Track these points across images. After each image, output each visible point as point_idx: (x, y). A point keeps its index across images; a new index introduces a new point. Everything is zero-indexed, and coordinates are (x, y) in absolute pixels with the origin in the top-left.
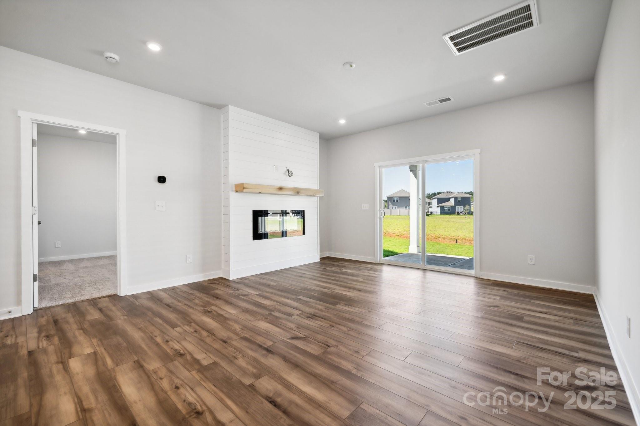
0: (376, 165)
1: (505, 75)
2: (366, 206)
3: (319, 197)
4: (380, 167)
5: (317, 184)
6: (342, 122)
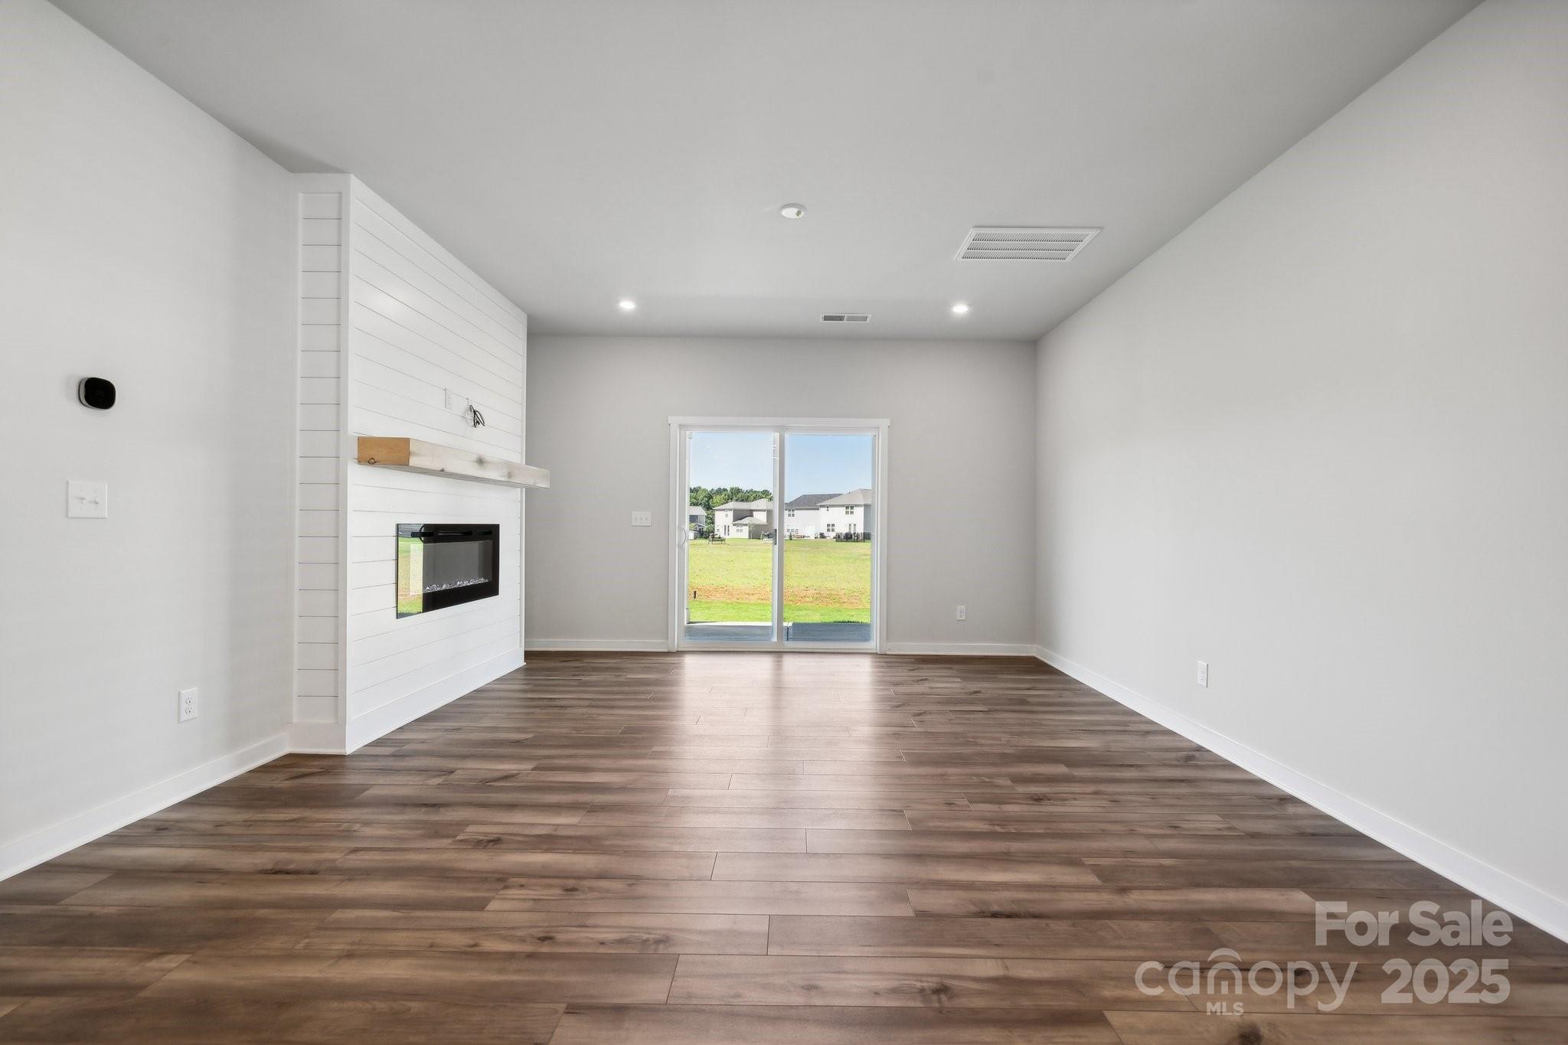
0: (675, 420)
1: (970, 305)
2: (642, 517)
3: (524, 489)
4: (681, 426)
5: (521, 453)
6: (627, 305)
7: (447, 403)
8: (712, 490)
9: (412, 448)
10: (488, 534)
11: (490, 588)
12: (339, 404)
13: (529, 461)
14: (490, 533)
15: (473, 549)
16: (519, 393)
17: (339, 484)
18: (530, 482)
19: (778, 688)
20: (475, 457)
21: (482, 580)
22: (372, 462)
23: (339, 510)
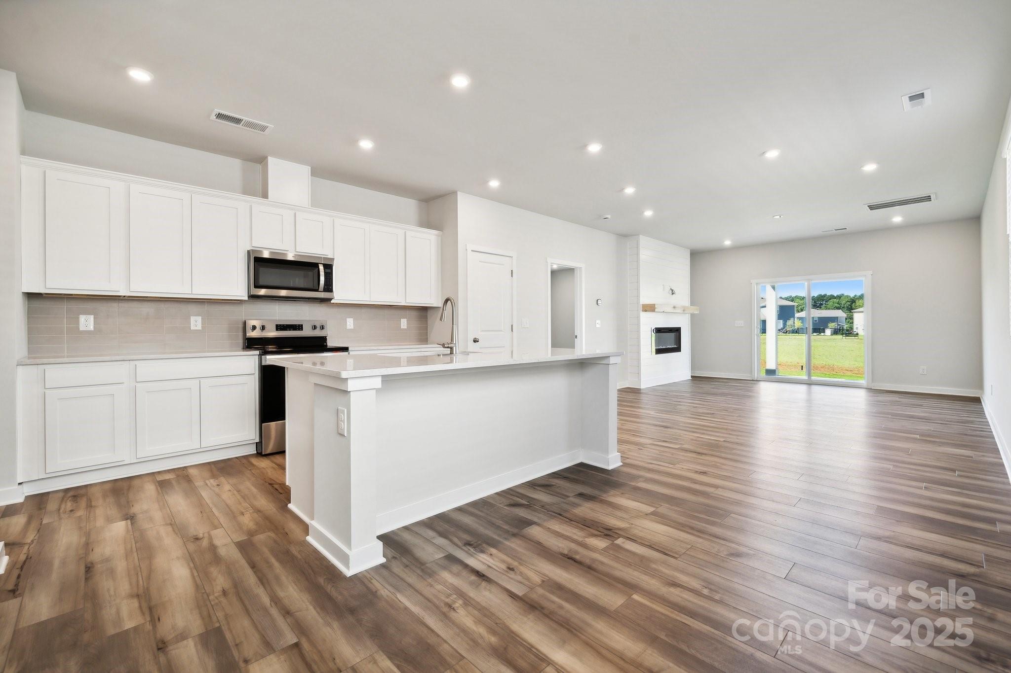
7: (664, 290)
8: (855, 296)
9: (656, 306)
10: (677, 331)
11: (678, 349)
12: (638, 296)
13: (692, 304)
14: (678, 330)
15: (672, 335)
16: (688, 279)
17: (638, 317)
18: (691, 312)
19: (809, 401)
20: (672, 306)
21: (675, 346)
22: (646, 311)
23: (638, 324)
